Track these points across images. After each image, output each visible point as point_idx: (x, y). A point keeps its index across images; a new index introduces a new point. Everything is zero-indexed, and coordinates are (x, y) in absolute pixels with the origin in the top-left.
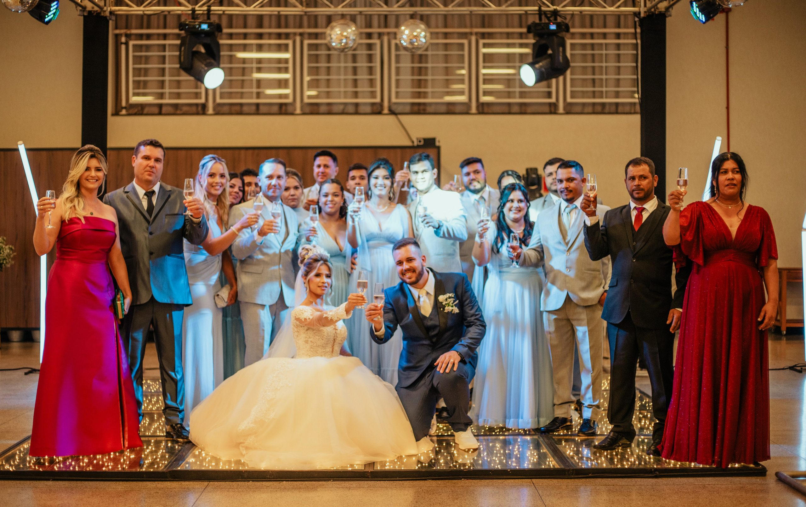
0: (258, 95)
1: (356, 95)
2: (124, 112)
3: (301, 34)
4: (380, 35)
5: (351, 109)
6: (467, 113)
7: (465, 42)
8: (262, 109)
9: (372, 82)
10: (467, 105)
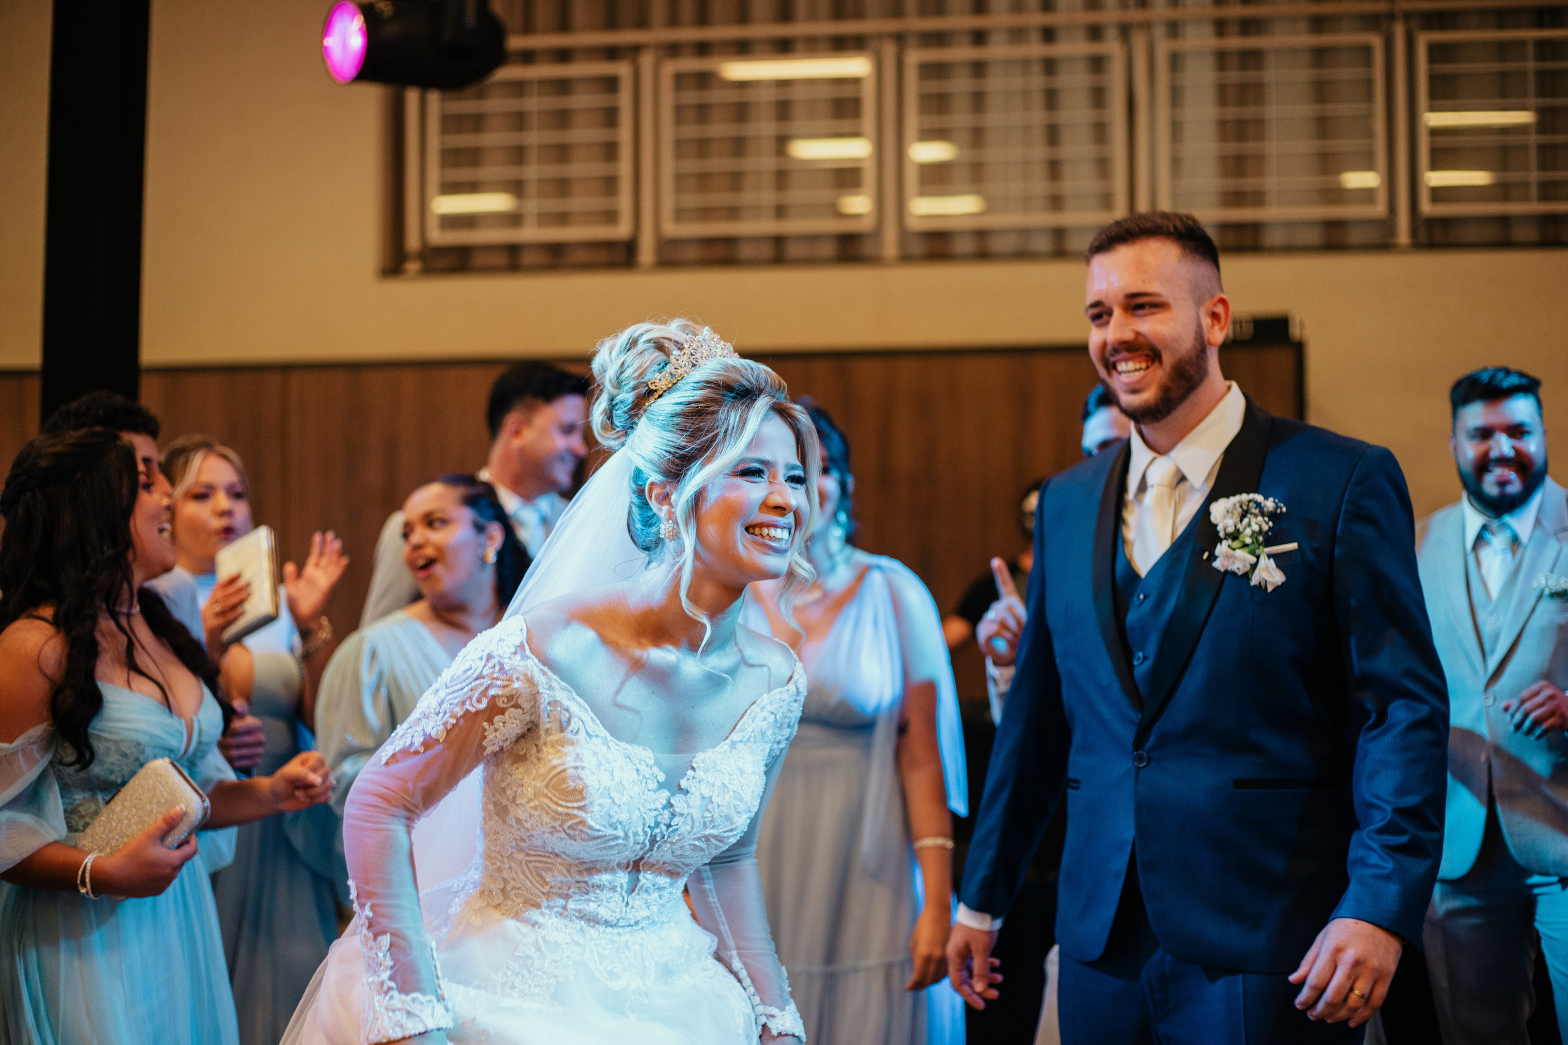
0: (780, 212)
1: (1056, 202)
2: (413, 267)
3: (900, 38)
4: (1125, 31)
5: (1043, 244)
6: (1384, 245)
7: (1376, 41)
8: (794, 250)
9: (1103, 165)
10: (1388, 224)
